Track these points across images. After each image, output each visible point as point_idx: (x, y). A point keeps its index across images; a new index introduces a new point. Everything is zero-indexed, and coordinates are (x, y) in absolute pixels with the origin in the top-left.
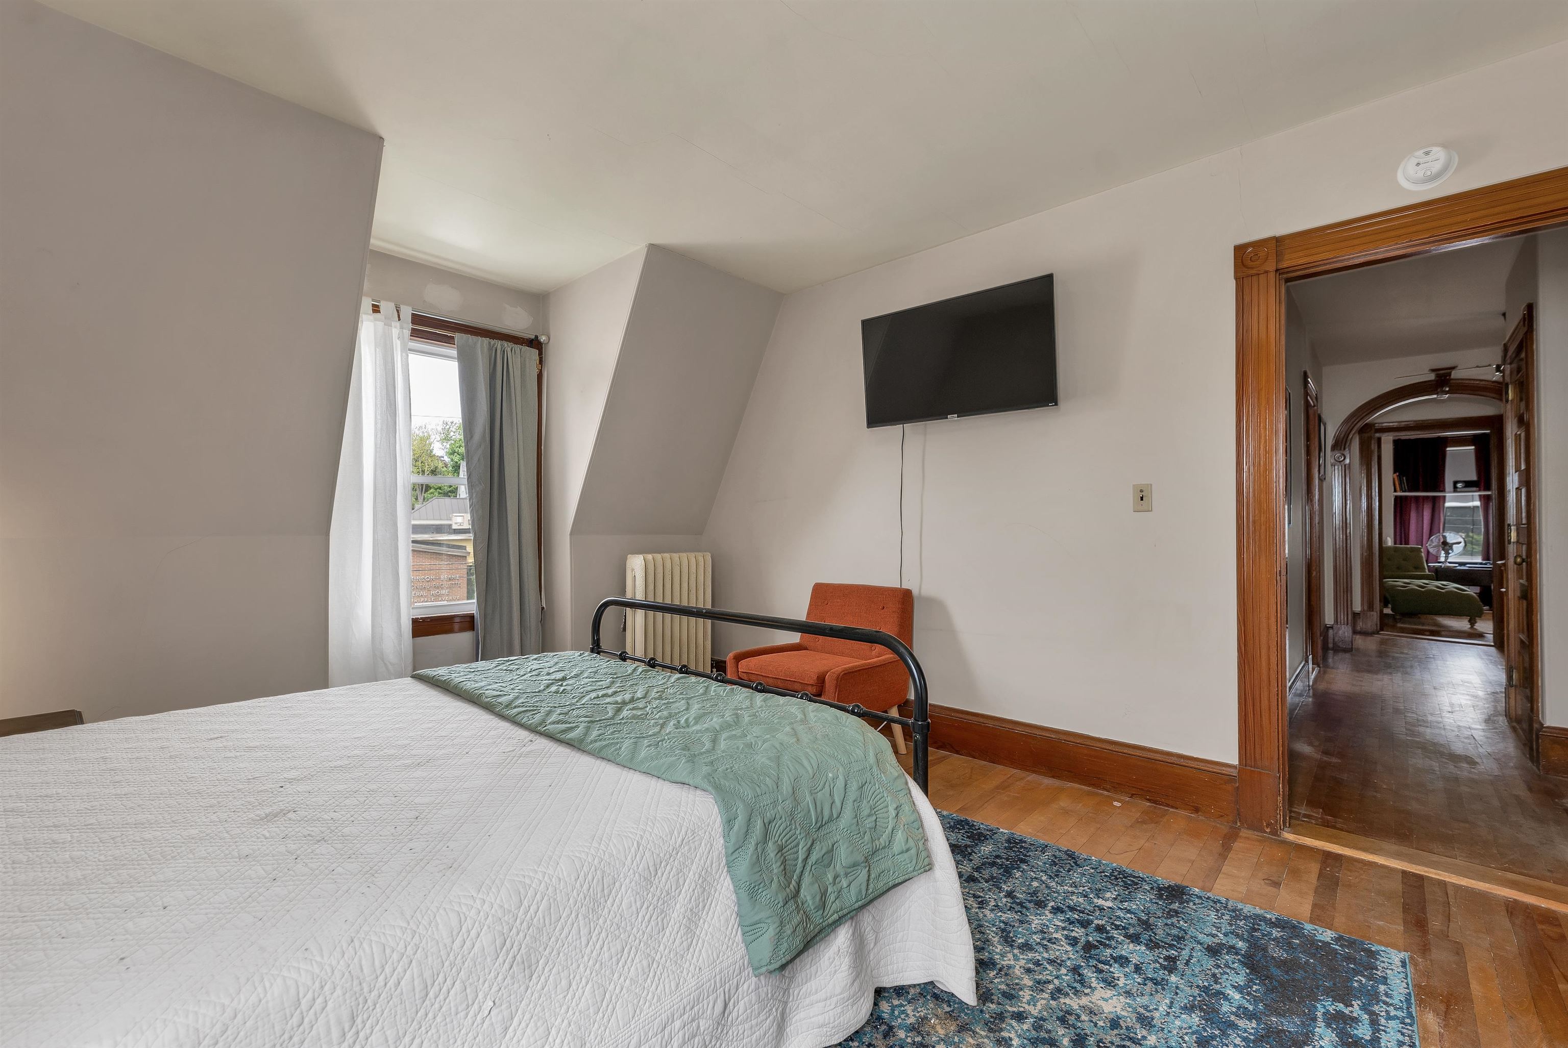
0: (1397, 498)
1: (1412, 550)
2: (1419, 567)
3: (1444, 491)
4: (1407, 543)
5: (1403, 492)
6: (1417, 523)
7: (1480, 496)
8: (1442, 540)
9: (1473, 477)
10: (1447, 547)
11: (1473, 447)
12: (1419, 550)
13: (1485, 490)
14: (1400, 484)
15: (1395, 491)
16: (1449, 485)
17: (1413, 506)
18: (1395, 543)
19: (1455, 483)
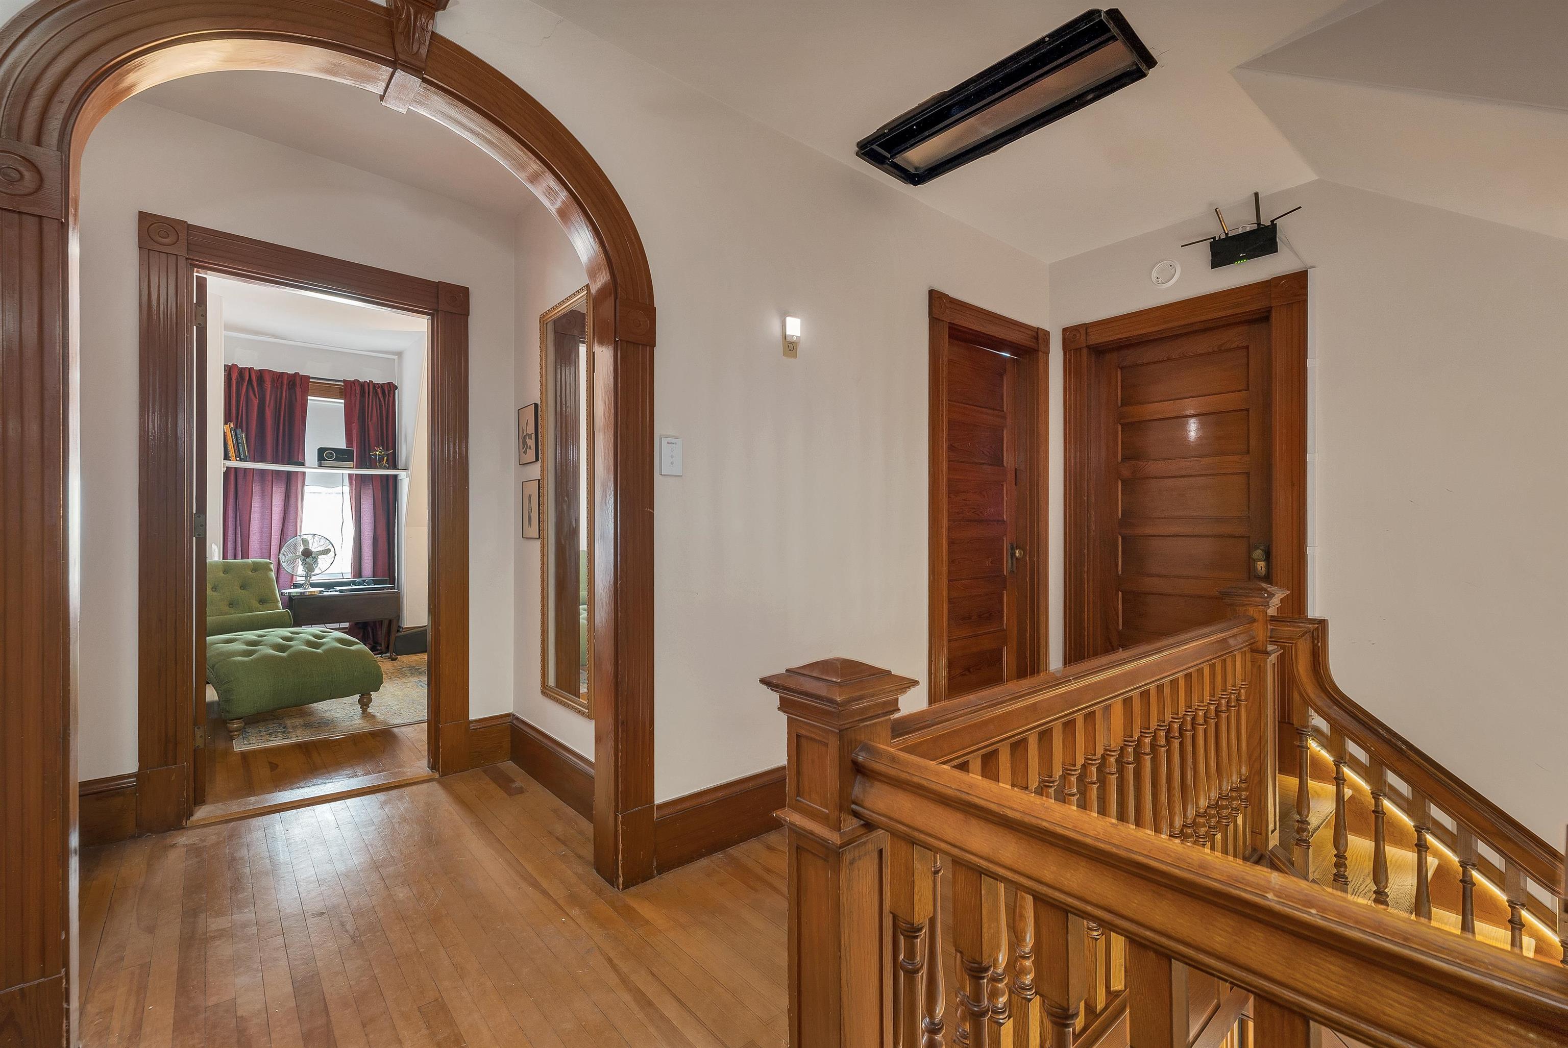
0: (228, 472)
1: (256, 568)
2: (265, 600)
3: (302, 464)
4: (245, 555)
5: (241, 460)
6: (262, 518)
7: (350, 476)
8: (301, 548)
9: (341, 443)
10: (310, 560)
11: (343, 401)
12: (266, 567)
13: (360, 466)
14: (237, 444)
15: (226, 457)
16: (311, 455)
17: (256, 488)
18: (225, 556)
19: (321, 451)
